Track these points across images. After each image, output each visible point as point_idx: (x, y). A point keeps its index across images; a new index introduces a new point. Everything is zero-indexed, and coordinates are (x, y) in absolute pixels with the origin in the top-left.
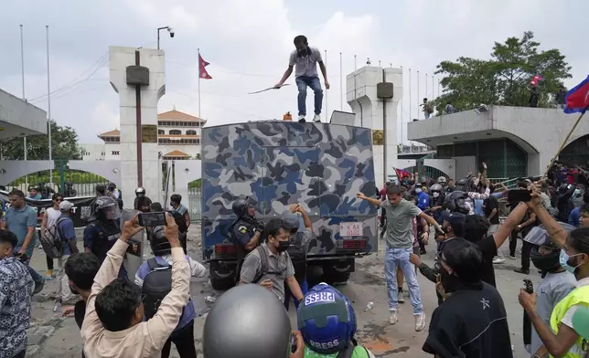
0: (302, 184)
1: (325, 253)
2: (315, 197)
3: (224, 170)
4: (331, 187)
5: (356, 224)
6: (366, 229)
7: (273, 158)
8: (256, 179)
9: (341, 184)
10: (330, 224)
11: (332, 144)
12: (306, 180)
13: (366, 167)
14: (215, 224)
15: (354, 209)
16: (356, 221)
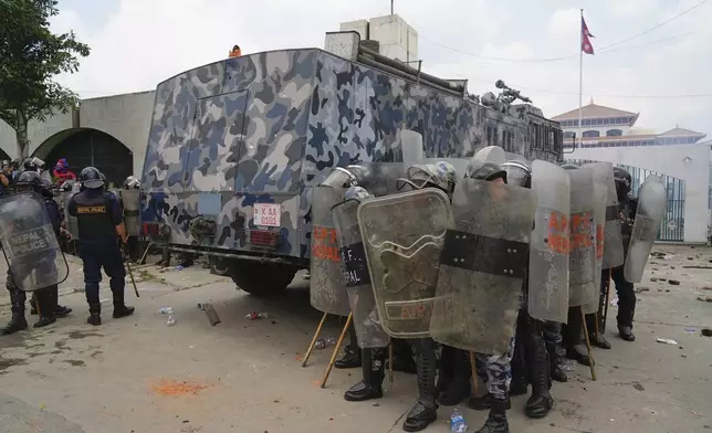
0: (224, 146)
1: (239, 248)
2: (234, 164)
3: (164, 134)
4: (252, 149)
5: (273, 206)
6: (285, 216)
7: (204, 111)
8: (185, 141)
9: (264, 143)
10: (244, 205)
11: (265, 83)
12: (229, 139)
13: (300, 114)
14: (149, 198)
15: (273, 183)
16: (272, 202)
